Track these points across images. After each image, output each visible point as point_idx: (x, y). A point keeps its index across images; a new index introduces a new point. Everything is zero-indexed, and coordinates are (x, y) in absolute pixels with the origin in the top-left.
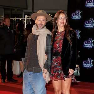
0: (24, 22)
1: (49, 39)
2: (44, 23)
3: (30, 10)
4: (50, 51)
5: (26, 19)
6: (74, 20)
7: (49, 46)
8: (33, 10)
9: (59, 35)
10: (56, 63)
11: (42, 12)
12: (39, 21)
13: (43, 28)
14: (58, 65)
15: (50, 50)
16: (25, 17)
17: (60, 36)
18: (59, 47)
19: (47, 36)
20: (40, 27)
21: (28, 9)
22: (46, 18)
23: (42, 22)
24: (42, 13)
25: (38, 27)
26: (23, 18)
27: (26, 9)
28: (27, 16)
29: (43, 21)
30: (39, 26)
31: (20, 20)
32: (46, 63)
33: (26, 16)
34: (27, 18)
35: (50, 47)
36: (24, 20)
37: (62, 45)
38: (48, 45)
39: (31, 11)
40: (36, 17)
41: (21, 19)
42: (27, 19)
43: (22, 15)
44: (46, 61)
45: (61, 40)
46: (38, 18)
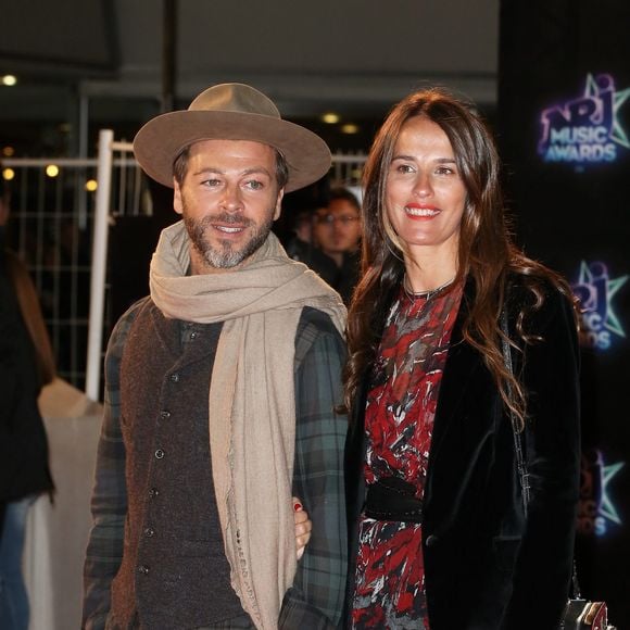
0: (91, 197)
1: (319, 356)
2: (259, 206)
3: (140, 78)
4: (335, 473)
5: (105, 164)
6: (565, 166)
7: (326, 425)
8: (171, 74)
9: (417, 325)
10: (379, 585)
11: (238, 99)
12: (214, 190)
13: (251, 250)
14: (397, 598)
15: (329, 458)
16: (93, 152)
17: (424, 330)
18: (412, 431)
19: (302, 326)
20: (225, 243)
21: (128, 68)
22: (280, 159)
23: (239, 198)
24: (234, 110)
25: (201, 247)
26: (76, 155)
27: (109, 67)
28: (117, 138)
29: (249, 191)
30: (210, 235)
31: (52, 171)
32: (298, 580)
33: (107, 136)
34: (116, 154)
35: (332, 437)
36: (92, 173)
37: (432, 418)
38: (317, 418)
39: (155, 89)
40: (186, 154)
41: (63, 171)
42: (116, 171)
43: (67, 127)
44: (300, 563)
45: (426, 368)
46: (198, 160)
